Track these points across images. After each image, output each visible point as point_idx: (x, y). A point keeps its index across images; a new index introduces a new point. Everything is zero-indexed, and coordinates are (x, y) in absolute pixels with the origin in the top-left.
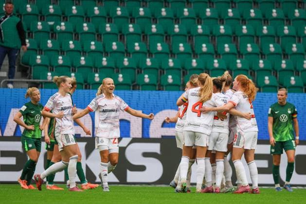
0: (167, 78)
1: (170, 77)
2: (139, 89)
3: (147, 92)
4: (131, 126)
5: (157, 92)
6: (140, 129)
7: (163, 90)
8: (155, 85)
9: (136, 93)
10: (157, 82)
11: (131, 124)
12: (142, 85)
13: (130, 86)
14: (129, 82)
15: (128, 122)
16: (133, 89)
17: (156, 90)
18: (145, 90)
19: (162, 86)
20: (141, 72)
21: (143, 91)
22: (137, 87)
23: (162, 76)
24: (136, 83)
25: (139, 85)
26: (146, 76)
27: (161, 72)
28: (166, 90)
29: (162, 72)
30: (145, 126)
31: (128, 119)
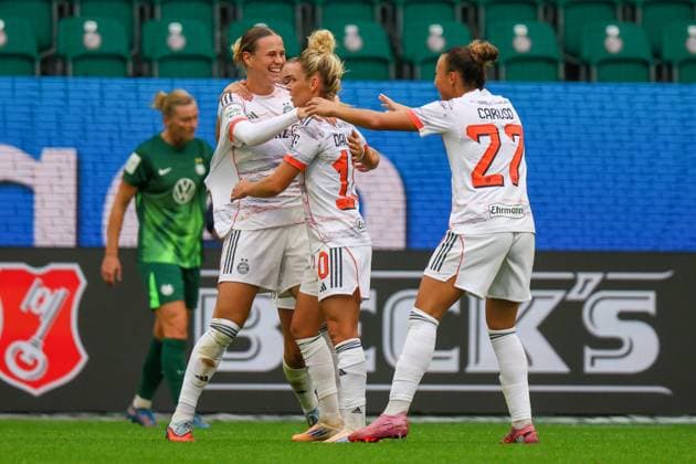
0: (167, 33)
1: (176, 28)
2: (64, 73)
3: (94, 84)
4: (37, 206)
5: (131, 82)
6: (71, 213)
7: (150, 75)
8: (122, 59)
9: (53, 85)
10: (131, 46)
11: (37, 198)
12: (76, 60)
13: (31, 60)
14: (30, 47)
15: (27, 191)
16: (44, 73)
17: (126, 76)
18: (86, 75)
19: (149, 61)
20: (71, 12)
21: (80, 80)
22: (59, 66)
23: (149, 25)
24: (52, 51)
25: (64, 59)
26: (91, 26)
27: (142, 11)
28: (162, 76)
29: (147, 10)
30: (88, 206)
31: (27, 181)
